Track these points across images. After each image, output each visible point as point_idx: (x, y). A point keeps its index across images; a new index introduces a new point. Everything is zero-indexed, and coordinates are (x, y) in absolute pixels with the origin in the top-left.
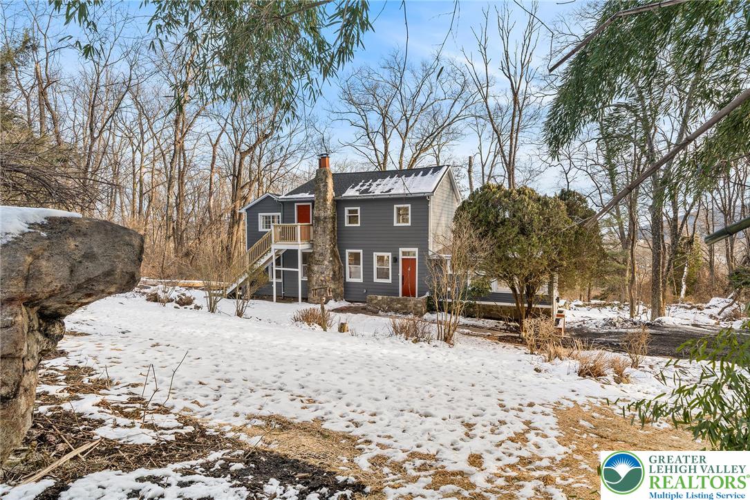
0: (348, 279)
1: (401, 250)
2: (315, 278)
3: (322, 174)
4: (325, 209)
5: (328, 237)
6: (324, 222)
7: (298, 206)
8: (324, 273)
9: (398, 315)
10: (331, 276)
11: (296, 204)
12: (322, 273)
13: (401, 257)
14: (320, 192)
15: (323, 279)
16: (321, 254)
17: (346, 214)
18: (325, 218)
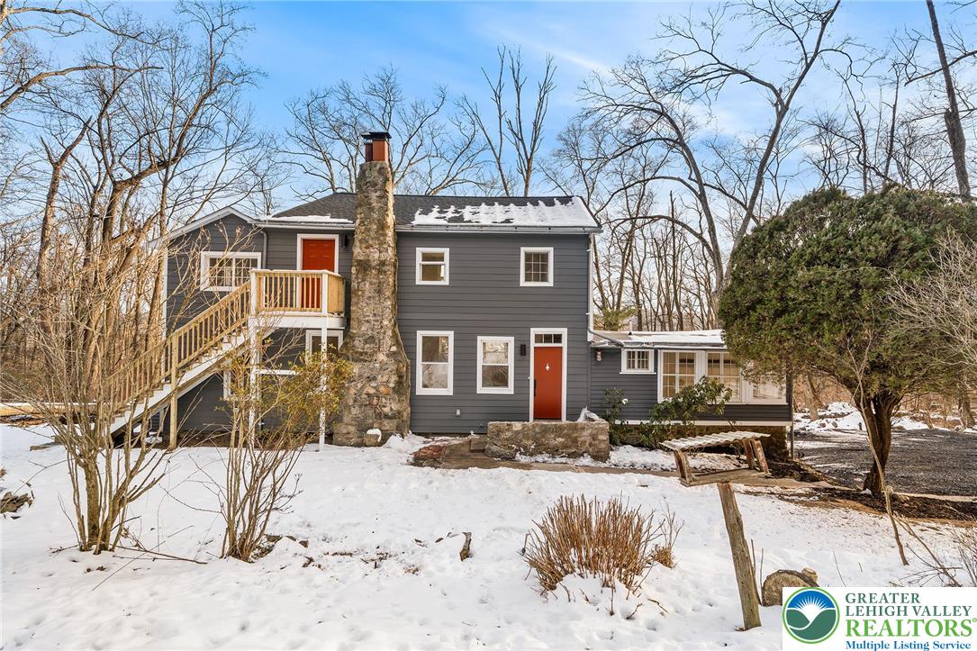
0: (420, 391)
1: (534, 331)
2: (353, 391)
3: (376, 174)
4: (381, 244)
5: (389, 303)
6: (380, 272)
7: (305, 241)
8: (375, 379)
9: (558, 460)
10: (392, 385)
11: (300, 237)
12: (370, 379)
13: (533, 344)
14: (371, 209)
15: (372, 391)
16: (371, 339)
17: (419, 261)
18: (383, 263)
